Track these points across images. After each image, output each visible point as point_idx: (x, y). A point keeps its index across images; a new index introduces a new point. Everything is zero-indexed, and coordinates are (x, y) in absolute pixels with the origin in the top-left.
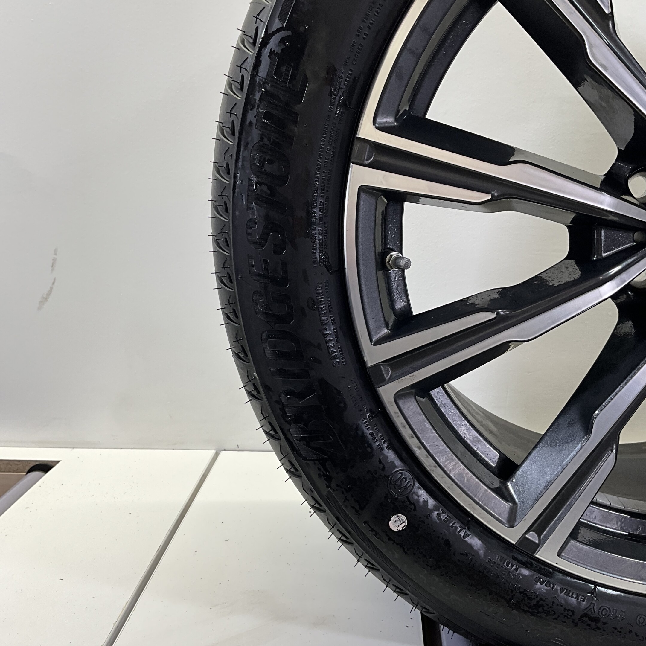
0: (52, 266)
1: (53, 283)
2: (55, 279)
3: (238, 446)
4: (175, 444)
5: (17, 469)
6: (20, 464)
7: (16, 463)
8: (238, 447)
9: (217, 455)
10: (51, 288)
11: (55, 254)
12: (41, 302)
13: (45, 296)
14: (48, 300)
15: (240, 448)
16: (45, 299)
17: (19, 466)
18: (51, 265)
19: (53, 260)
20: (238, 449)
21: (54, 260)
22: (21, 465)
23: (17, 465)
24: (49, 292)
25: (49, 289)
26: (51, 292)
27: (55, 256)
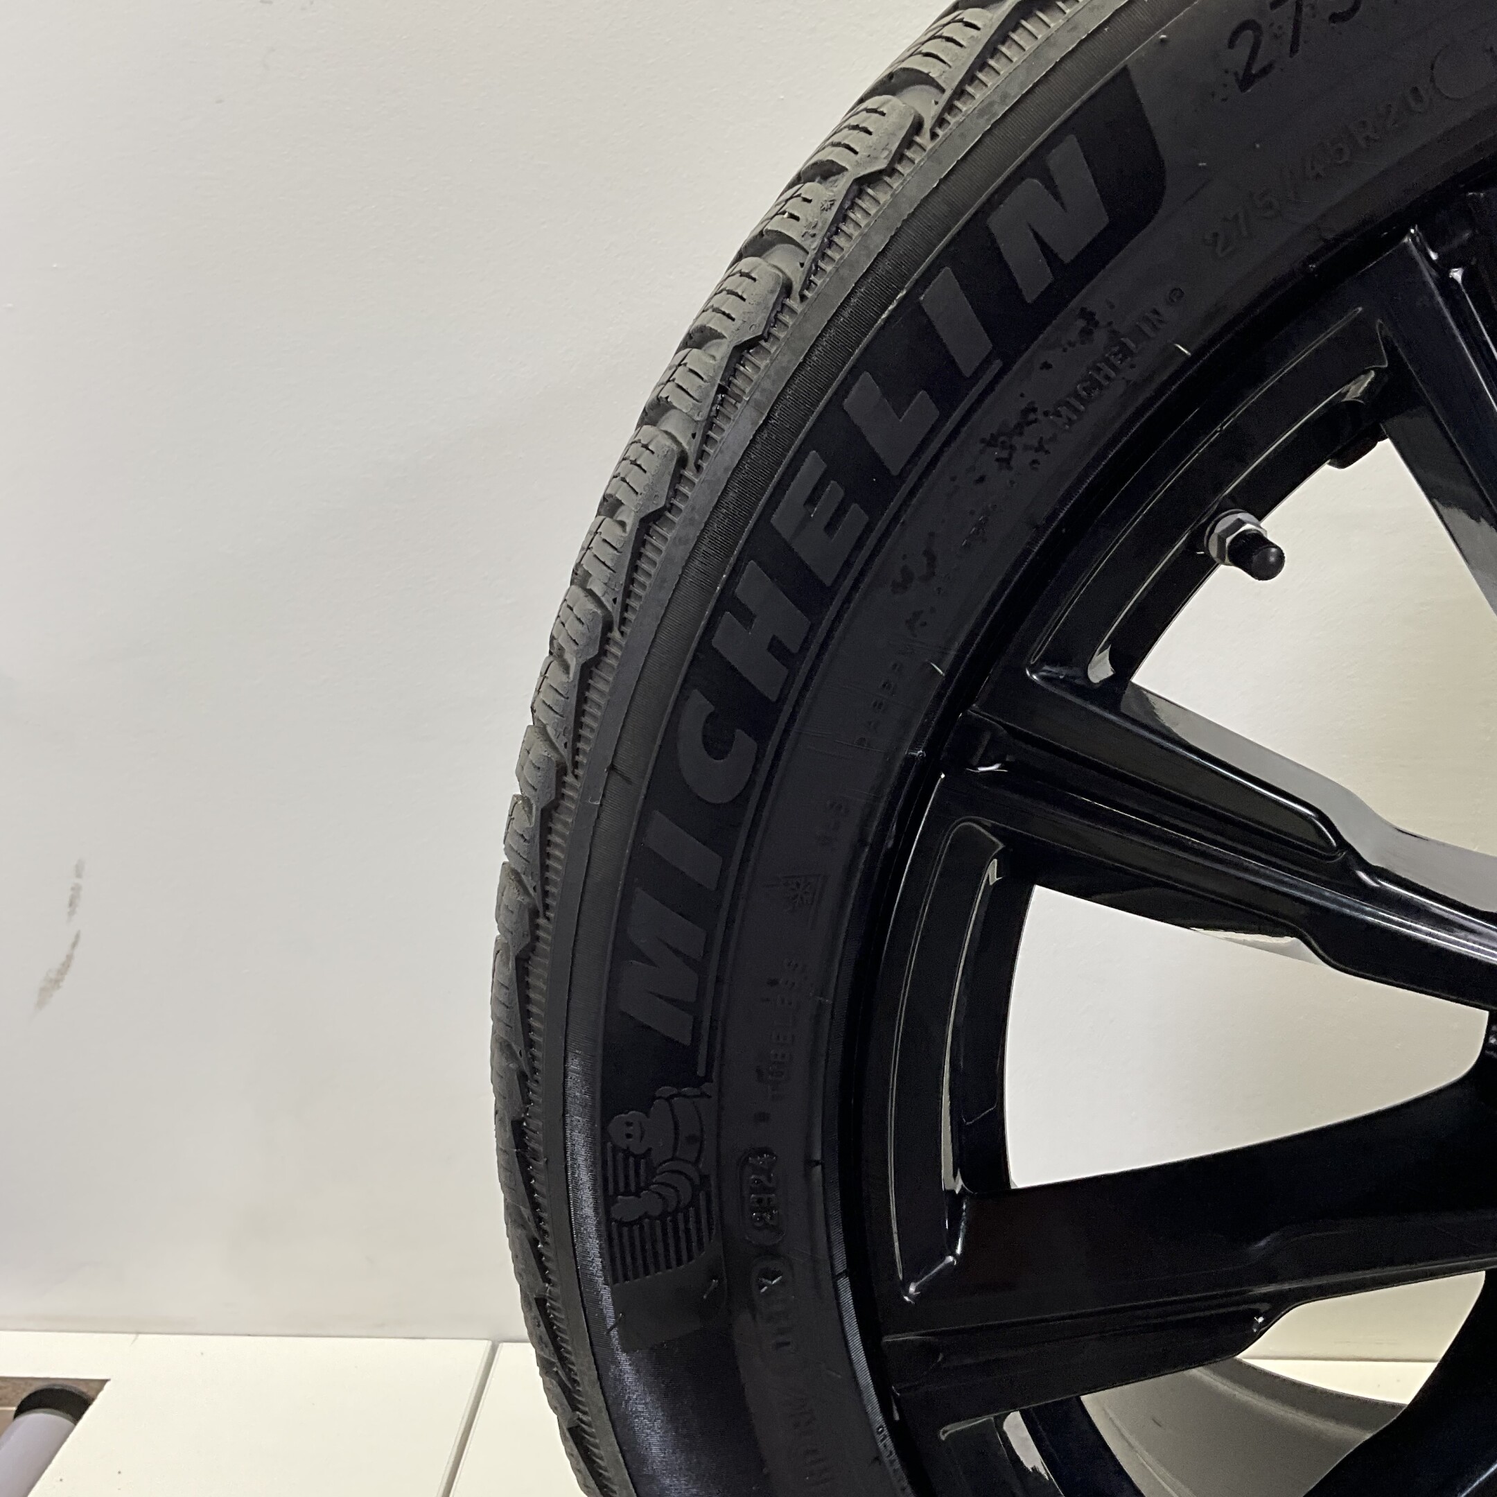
0: (71, 904)
1: (74, 945)
2: (77, 936)
10: (70, 958)
11: (79, 875)
12: (43, 990)
13: (53, 976)
14: (61, 984)
16: (55, 982)
18: (67, 901)
19: (73, 889)
21: (76, 889)
22: (10, 1389)
24: (63, 964)
25: (63, 959)
26: (69, 966)
27: (78, 881)
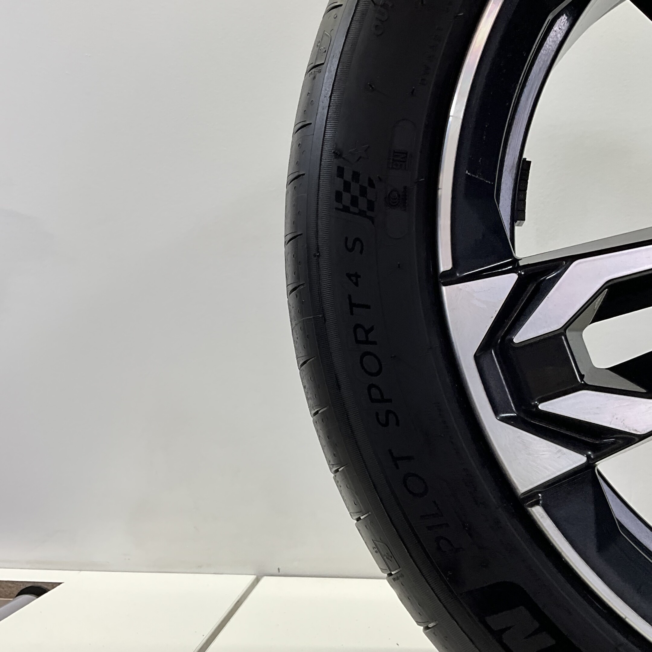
3: (279, 569)
4: (200, 567)
5: (10, 594)
6: (13, 587)
7: (10, 585)
8: (279, 572)
9: (257, 581)
15: (281, 573)
17: (13, 589)
20: (280, 574)
23: (10, 587)
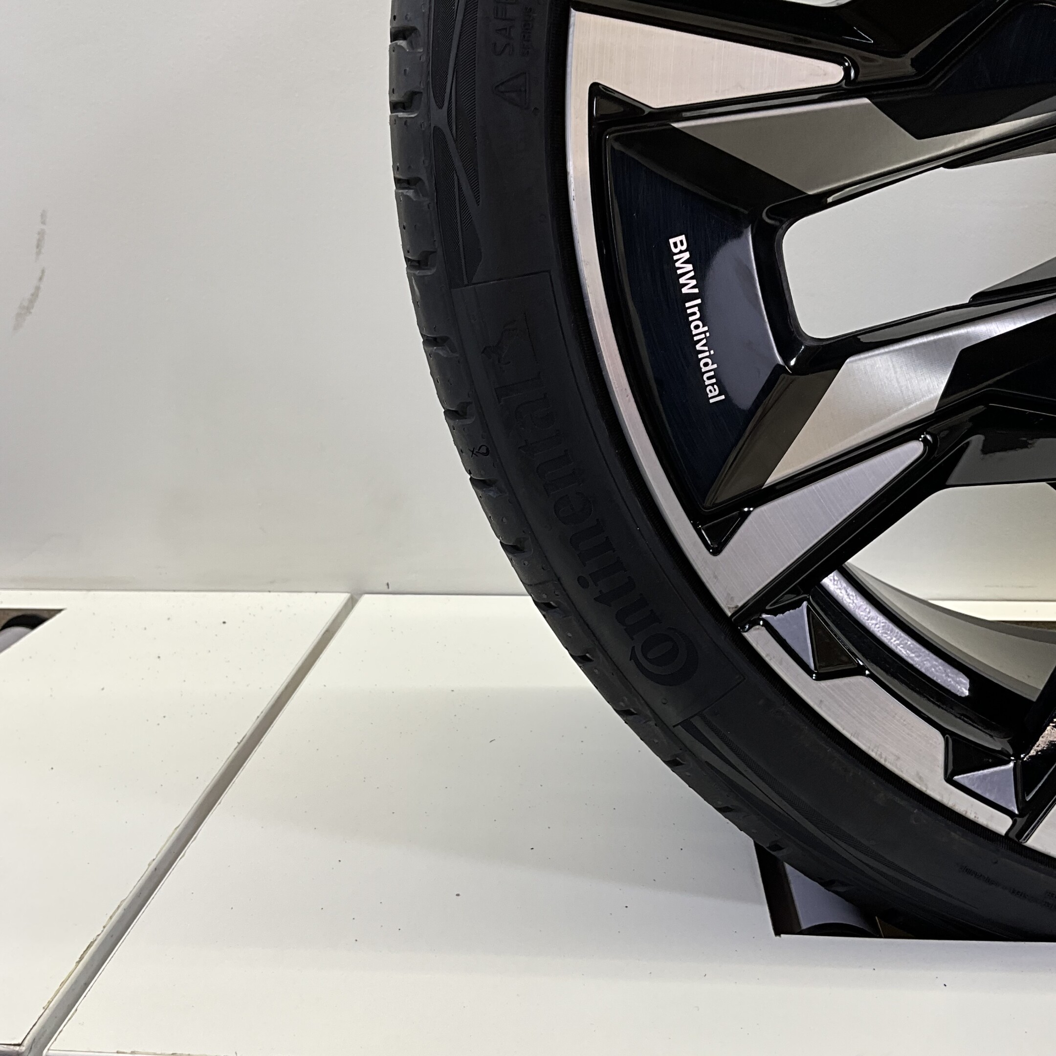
0: (38, 247)
1: (41, 279)
2: (43, 272)
10: (38, 288)
11: (43, 223)
12: (19, 315)
13: (26, 304)
14: (32, 311)
16: (26, 309)
18: (36, 244)
19: (39, 233)
21: (42, 234)
24: (32, 295)
25: (32, 291)
26: (37, 296)
27: (43, 227)
